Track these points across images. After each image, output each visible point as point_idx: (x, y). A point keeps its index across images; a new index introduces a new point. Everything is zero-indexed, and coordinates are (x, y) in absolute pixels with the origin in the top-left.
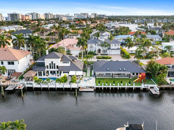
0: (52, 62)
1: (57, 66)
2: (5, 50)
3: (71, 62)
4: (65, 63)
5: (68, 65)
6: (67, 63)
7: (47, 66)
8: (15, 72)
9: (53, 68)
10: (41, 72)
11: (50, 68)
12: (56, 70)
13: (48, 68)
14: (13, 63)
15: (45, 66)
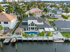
0: (32, 22)
1: (36, 25)
2: (2, 15)
3: (44, 22)
4: (40, 22)
5: (42, 23)
6: (41, 22)
7: (29, 25)
8: (9, 28)
9: (33, 26)
10: (25, 29)
11: (31, 26)
12: (35, 27)
13: (29, 26)
14: (7, 23)
15: (28, 25)
